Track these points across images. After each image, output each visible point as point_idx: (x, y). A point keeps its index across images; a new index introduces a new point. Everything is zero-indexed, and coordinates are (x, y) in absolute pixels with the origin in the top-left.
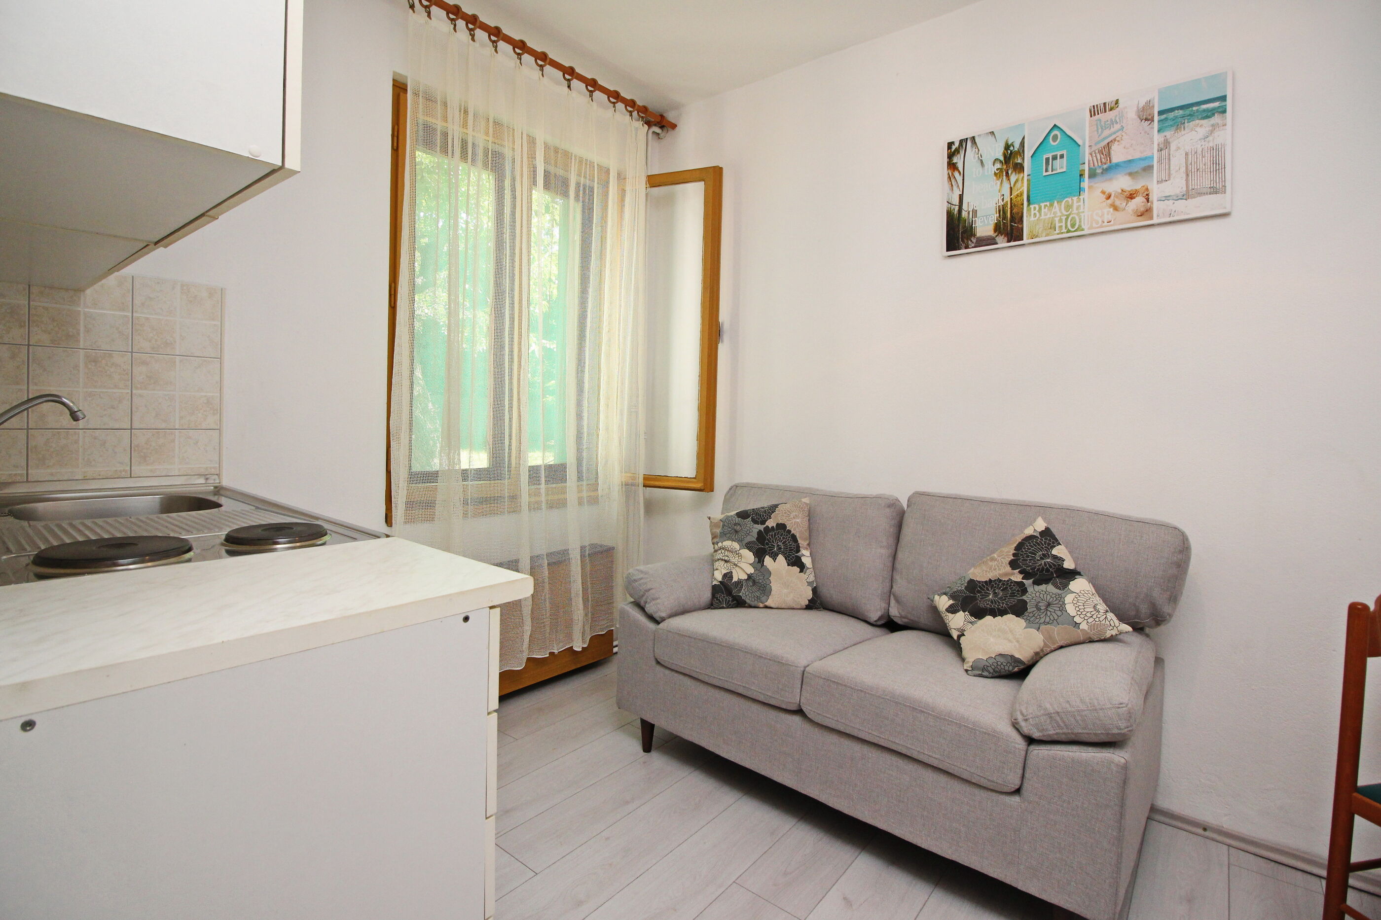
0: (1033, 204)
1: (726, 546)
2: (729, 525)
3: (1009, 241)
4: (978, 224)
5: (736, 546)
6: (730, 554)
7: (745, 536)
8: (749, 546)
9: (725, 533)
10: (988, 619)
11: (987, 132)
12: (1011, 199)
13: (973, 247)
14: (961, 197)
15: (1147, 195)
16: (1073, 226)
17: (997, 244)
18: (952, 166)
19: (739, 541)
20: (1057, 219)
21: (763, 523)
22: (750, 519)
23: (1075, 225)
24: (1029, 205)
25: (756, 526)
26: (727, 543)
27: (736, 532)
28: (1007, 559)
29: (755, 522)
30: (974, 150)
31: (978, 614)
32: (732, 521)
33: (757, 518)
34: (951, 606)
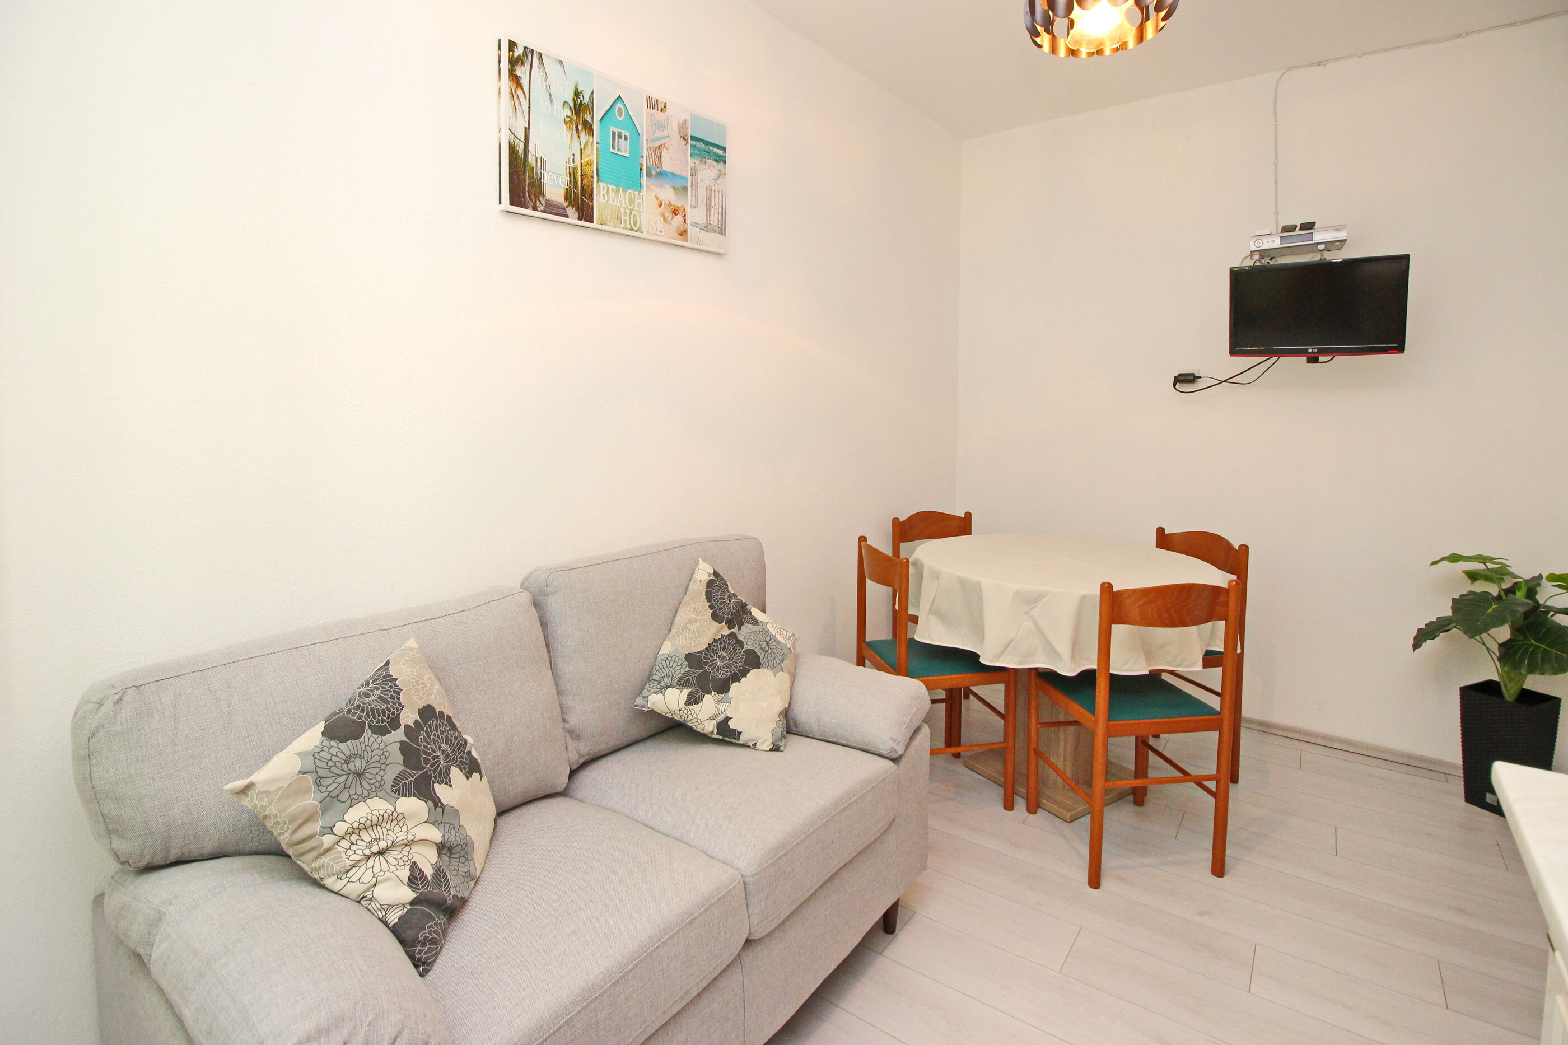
0: (603, 181)
1: (363, 821)
2: (334, 769)
3: (580, 219)
4: (547, 181)
5: (379, 805)
6: (379, 832)
7: (382, 773)
8: (400, 789)
9: (333, 794)
10: (734, 686)
11: (555, 57)
12: (581, 163)
13: (542, 211)
14: (527, 131)
15: (685, 215)
16: (635, 224)
17: (568, 217)
18: (515, 78)
19: (377, 790)
20: (622, 210)
21: (395, 724)
22: (368, 732)
23: (637, 223)
24: (598, 180)
25: (387, 738)
26: (357, 814)
27: (359, 775)
28: (707, 614)
29: (381, 731)
30: (541, 73)
31: (723, 687)
32: (334, 759)
33: (378, 722)
34: (689, 696)
